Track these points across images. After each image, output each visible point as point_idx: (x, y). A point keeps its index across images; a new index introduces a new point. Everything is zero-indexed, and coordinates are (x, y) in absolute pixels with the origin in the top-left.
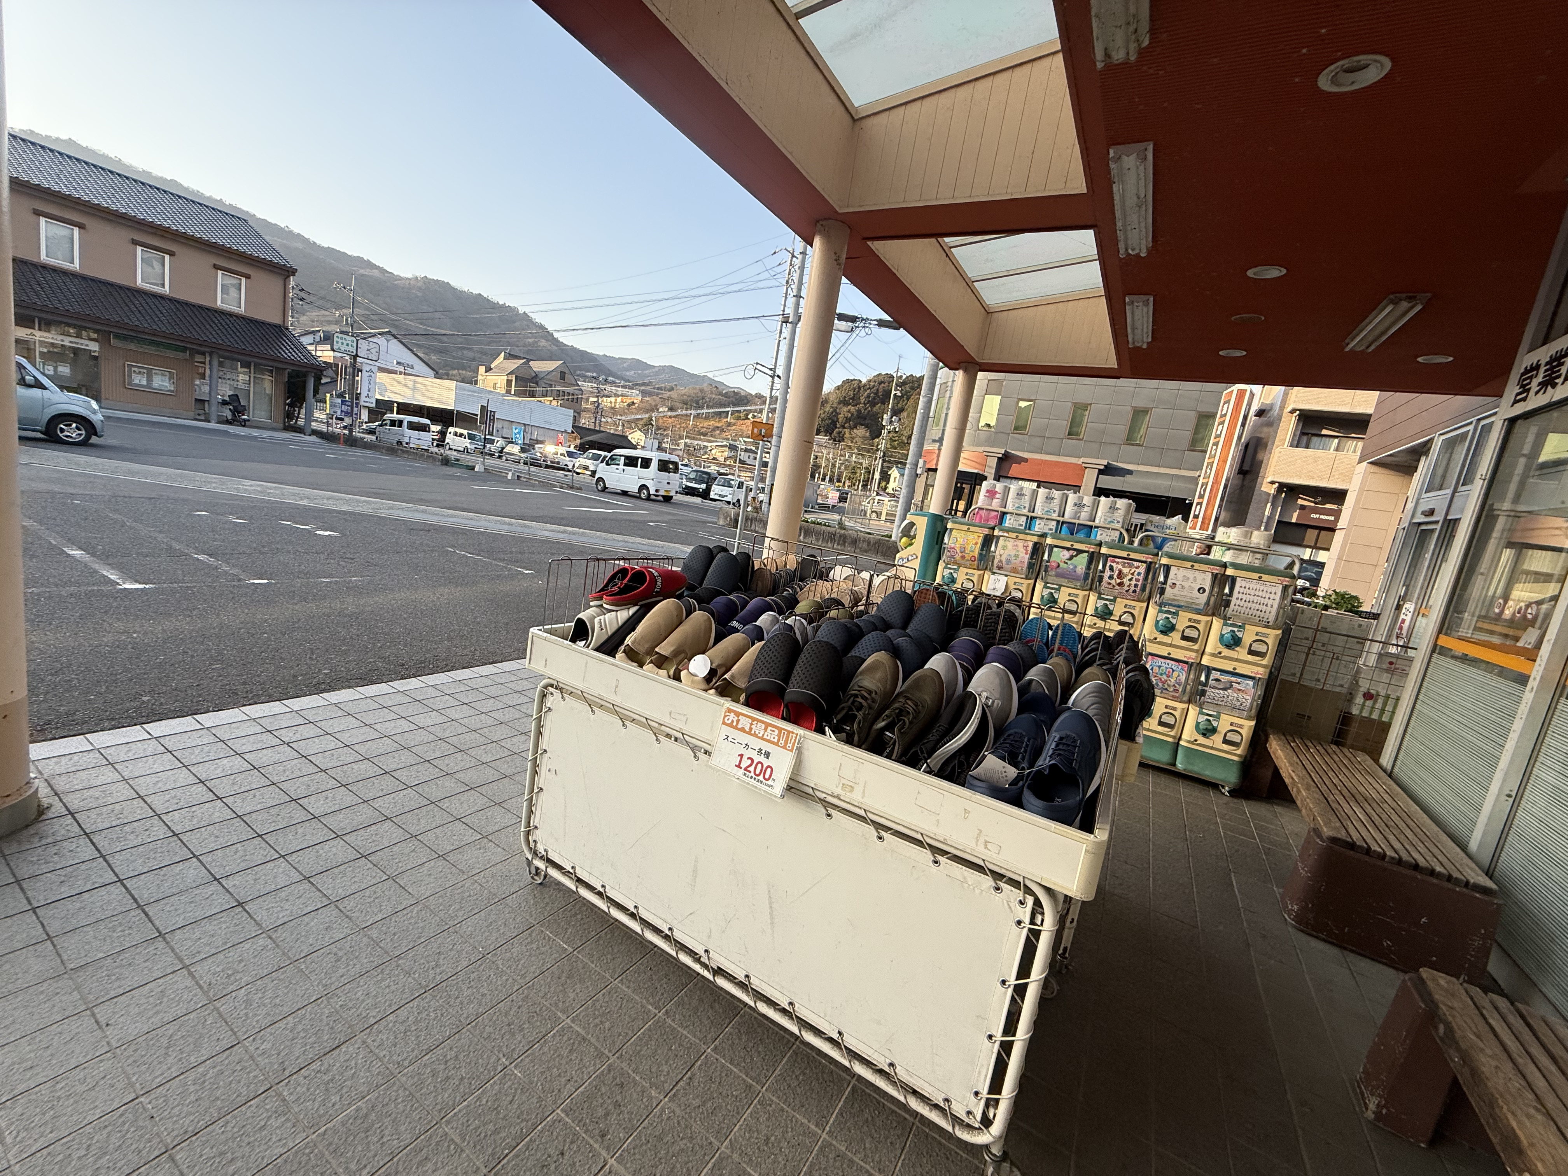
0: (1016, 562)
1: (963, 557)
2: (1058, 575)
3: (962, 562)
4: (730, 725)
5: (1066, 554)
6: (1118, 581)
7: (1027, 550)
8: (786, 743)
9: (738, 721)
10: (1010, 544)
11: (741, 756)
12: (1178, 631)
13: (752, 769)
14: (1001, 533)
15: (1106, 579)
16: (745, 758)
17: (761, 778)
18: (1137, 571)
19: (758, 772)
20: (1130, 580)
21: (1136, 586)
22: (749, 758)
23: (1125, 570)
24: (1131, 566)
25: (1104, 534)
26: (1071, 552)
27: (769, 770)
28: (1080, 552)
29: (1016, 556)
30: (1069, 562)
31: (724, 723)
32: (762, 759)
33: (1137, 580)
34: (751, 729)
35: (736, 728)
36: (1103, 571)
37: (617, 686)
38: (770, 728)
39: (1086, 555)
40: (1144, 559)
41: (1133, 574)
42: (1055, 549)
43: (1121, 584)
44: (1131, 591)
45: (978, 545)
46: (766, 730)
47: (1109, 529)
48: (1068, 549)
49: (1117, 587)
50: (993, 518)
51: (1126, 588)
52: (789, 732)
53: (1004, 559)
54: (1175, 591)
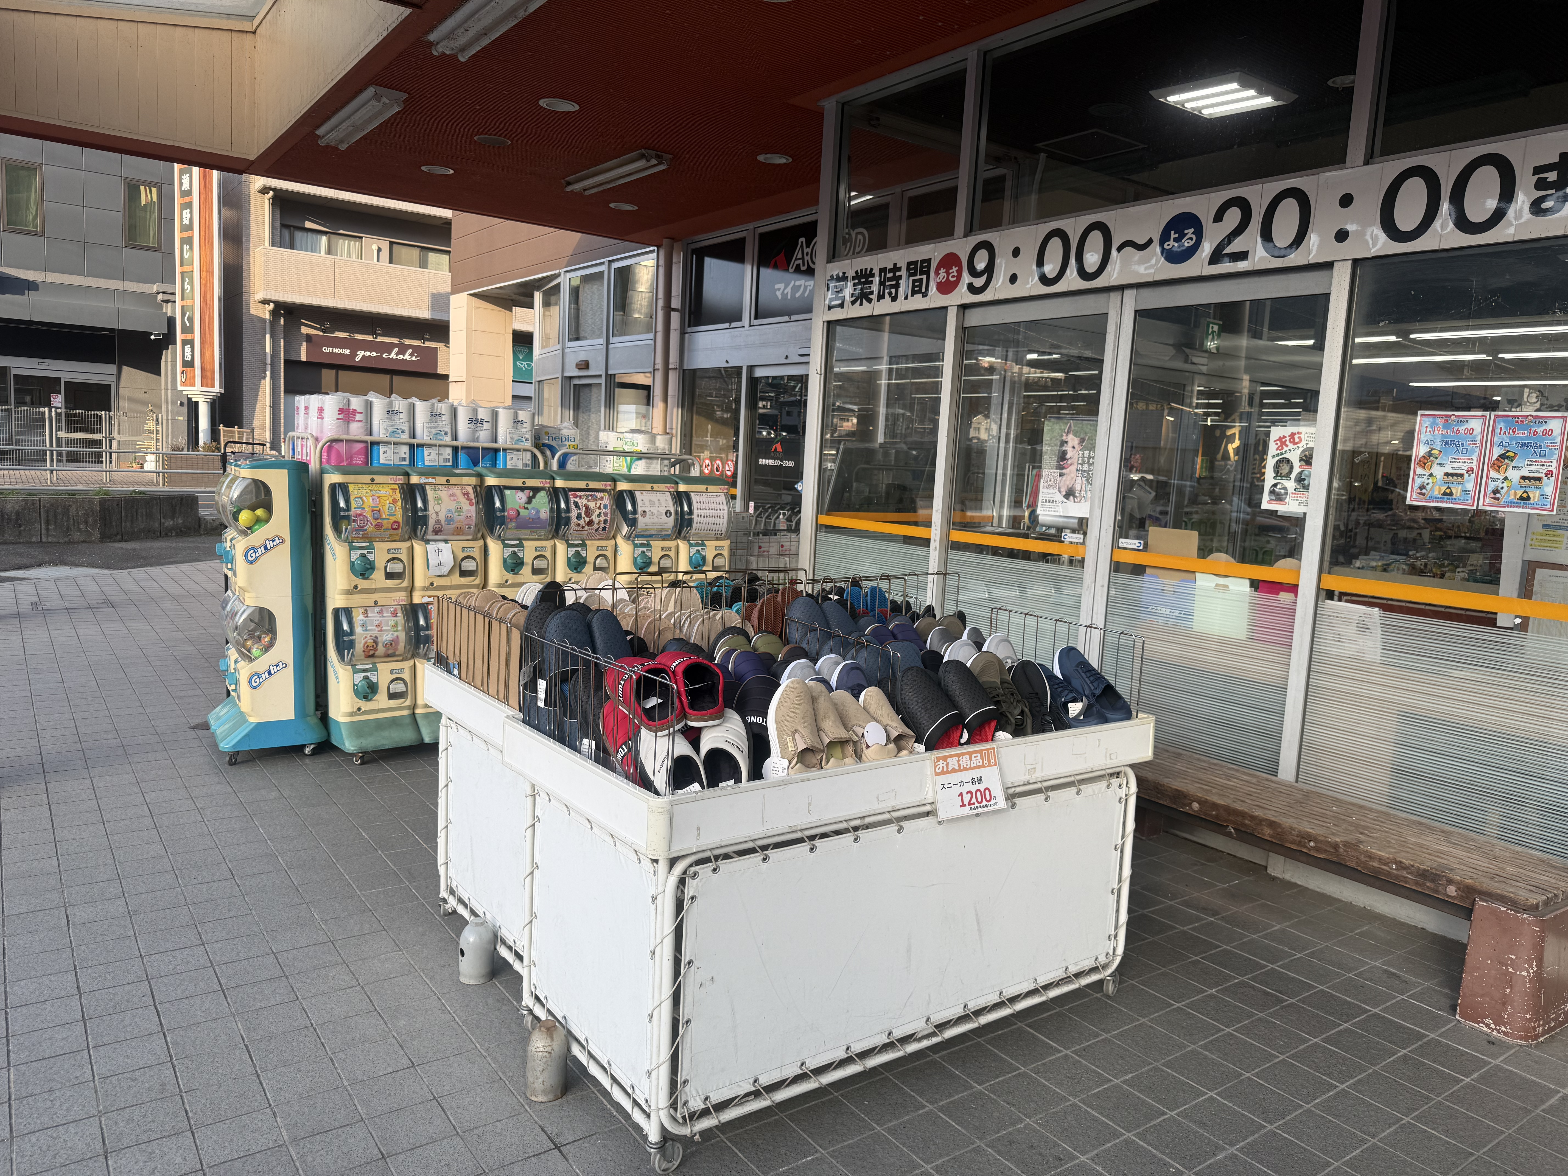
0: (459, 519)
1: (379, 526)
2: (519, 527)
3: (378, 533)
4: (943, 773)
5: (522, 497)
6: (587, 519)
7: (468, 499)
8: (989, 761)
9: (947, 765)
10: (444, 494)
11: (961, 795)
12: (654, 564)
13: (974, 800)
14: (423, 480)
15: (574, 520)
16: (964, 795)
17: (984, 803)
18: (603, 503)
19: (980, 800)
20: (599, 516)
21: (605, 521)
22: (967, 793)
23: (592, 505)
24: (595, 499)
25: (515, 458)
26: (526, 492)
27: (987, 792)
28: (536, 490)
29: (459, 510)
30: (529, 506)
31: (937, 774)
32: (978, 786)
33: (606, 514)
34: (959, 765)
35: (948, 772)
36: (568, 510)
37: (810, 804)
38: (973, 756)
39: (542, 493)
40: (603, 487)
41: (599, 508)
42: (507, 492)
43: (590, 523)
44: (600, 529)
45: (399, 503)
46: (971, 759)
47: (518, 450)
48: (521, 489)
49: (587, 528)
50: (357, 453)
51: (595, 526)
52: (988, 750)
53: (442, 517)
54: (647, 519)
